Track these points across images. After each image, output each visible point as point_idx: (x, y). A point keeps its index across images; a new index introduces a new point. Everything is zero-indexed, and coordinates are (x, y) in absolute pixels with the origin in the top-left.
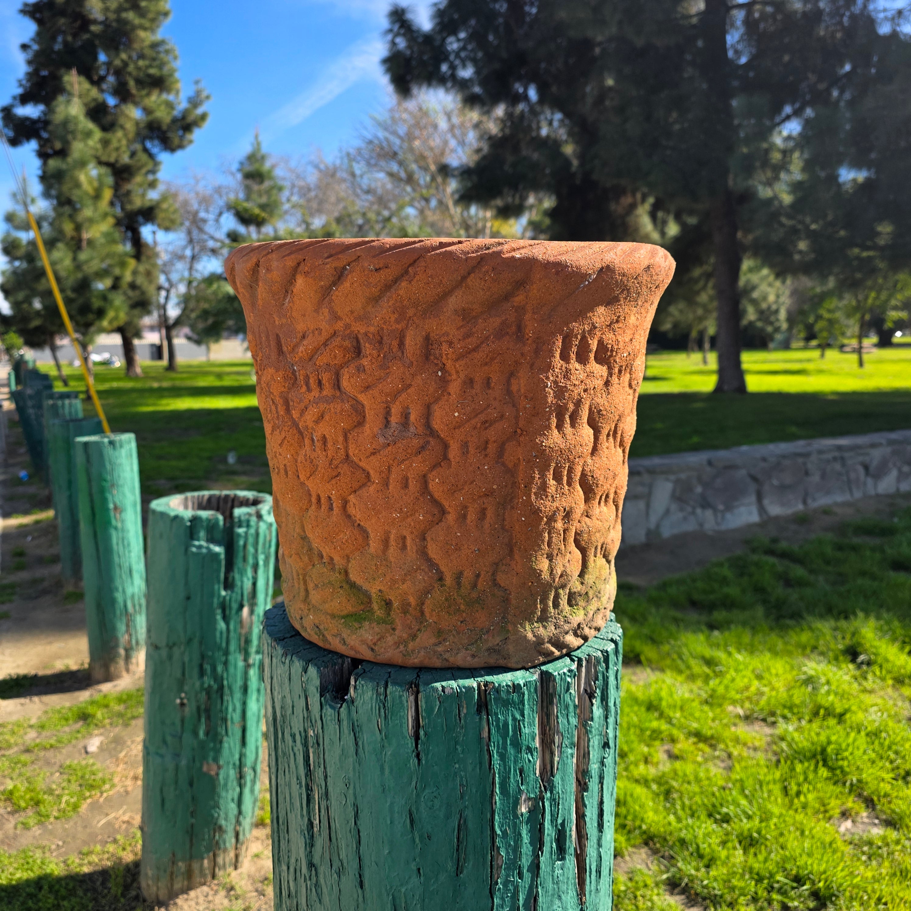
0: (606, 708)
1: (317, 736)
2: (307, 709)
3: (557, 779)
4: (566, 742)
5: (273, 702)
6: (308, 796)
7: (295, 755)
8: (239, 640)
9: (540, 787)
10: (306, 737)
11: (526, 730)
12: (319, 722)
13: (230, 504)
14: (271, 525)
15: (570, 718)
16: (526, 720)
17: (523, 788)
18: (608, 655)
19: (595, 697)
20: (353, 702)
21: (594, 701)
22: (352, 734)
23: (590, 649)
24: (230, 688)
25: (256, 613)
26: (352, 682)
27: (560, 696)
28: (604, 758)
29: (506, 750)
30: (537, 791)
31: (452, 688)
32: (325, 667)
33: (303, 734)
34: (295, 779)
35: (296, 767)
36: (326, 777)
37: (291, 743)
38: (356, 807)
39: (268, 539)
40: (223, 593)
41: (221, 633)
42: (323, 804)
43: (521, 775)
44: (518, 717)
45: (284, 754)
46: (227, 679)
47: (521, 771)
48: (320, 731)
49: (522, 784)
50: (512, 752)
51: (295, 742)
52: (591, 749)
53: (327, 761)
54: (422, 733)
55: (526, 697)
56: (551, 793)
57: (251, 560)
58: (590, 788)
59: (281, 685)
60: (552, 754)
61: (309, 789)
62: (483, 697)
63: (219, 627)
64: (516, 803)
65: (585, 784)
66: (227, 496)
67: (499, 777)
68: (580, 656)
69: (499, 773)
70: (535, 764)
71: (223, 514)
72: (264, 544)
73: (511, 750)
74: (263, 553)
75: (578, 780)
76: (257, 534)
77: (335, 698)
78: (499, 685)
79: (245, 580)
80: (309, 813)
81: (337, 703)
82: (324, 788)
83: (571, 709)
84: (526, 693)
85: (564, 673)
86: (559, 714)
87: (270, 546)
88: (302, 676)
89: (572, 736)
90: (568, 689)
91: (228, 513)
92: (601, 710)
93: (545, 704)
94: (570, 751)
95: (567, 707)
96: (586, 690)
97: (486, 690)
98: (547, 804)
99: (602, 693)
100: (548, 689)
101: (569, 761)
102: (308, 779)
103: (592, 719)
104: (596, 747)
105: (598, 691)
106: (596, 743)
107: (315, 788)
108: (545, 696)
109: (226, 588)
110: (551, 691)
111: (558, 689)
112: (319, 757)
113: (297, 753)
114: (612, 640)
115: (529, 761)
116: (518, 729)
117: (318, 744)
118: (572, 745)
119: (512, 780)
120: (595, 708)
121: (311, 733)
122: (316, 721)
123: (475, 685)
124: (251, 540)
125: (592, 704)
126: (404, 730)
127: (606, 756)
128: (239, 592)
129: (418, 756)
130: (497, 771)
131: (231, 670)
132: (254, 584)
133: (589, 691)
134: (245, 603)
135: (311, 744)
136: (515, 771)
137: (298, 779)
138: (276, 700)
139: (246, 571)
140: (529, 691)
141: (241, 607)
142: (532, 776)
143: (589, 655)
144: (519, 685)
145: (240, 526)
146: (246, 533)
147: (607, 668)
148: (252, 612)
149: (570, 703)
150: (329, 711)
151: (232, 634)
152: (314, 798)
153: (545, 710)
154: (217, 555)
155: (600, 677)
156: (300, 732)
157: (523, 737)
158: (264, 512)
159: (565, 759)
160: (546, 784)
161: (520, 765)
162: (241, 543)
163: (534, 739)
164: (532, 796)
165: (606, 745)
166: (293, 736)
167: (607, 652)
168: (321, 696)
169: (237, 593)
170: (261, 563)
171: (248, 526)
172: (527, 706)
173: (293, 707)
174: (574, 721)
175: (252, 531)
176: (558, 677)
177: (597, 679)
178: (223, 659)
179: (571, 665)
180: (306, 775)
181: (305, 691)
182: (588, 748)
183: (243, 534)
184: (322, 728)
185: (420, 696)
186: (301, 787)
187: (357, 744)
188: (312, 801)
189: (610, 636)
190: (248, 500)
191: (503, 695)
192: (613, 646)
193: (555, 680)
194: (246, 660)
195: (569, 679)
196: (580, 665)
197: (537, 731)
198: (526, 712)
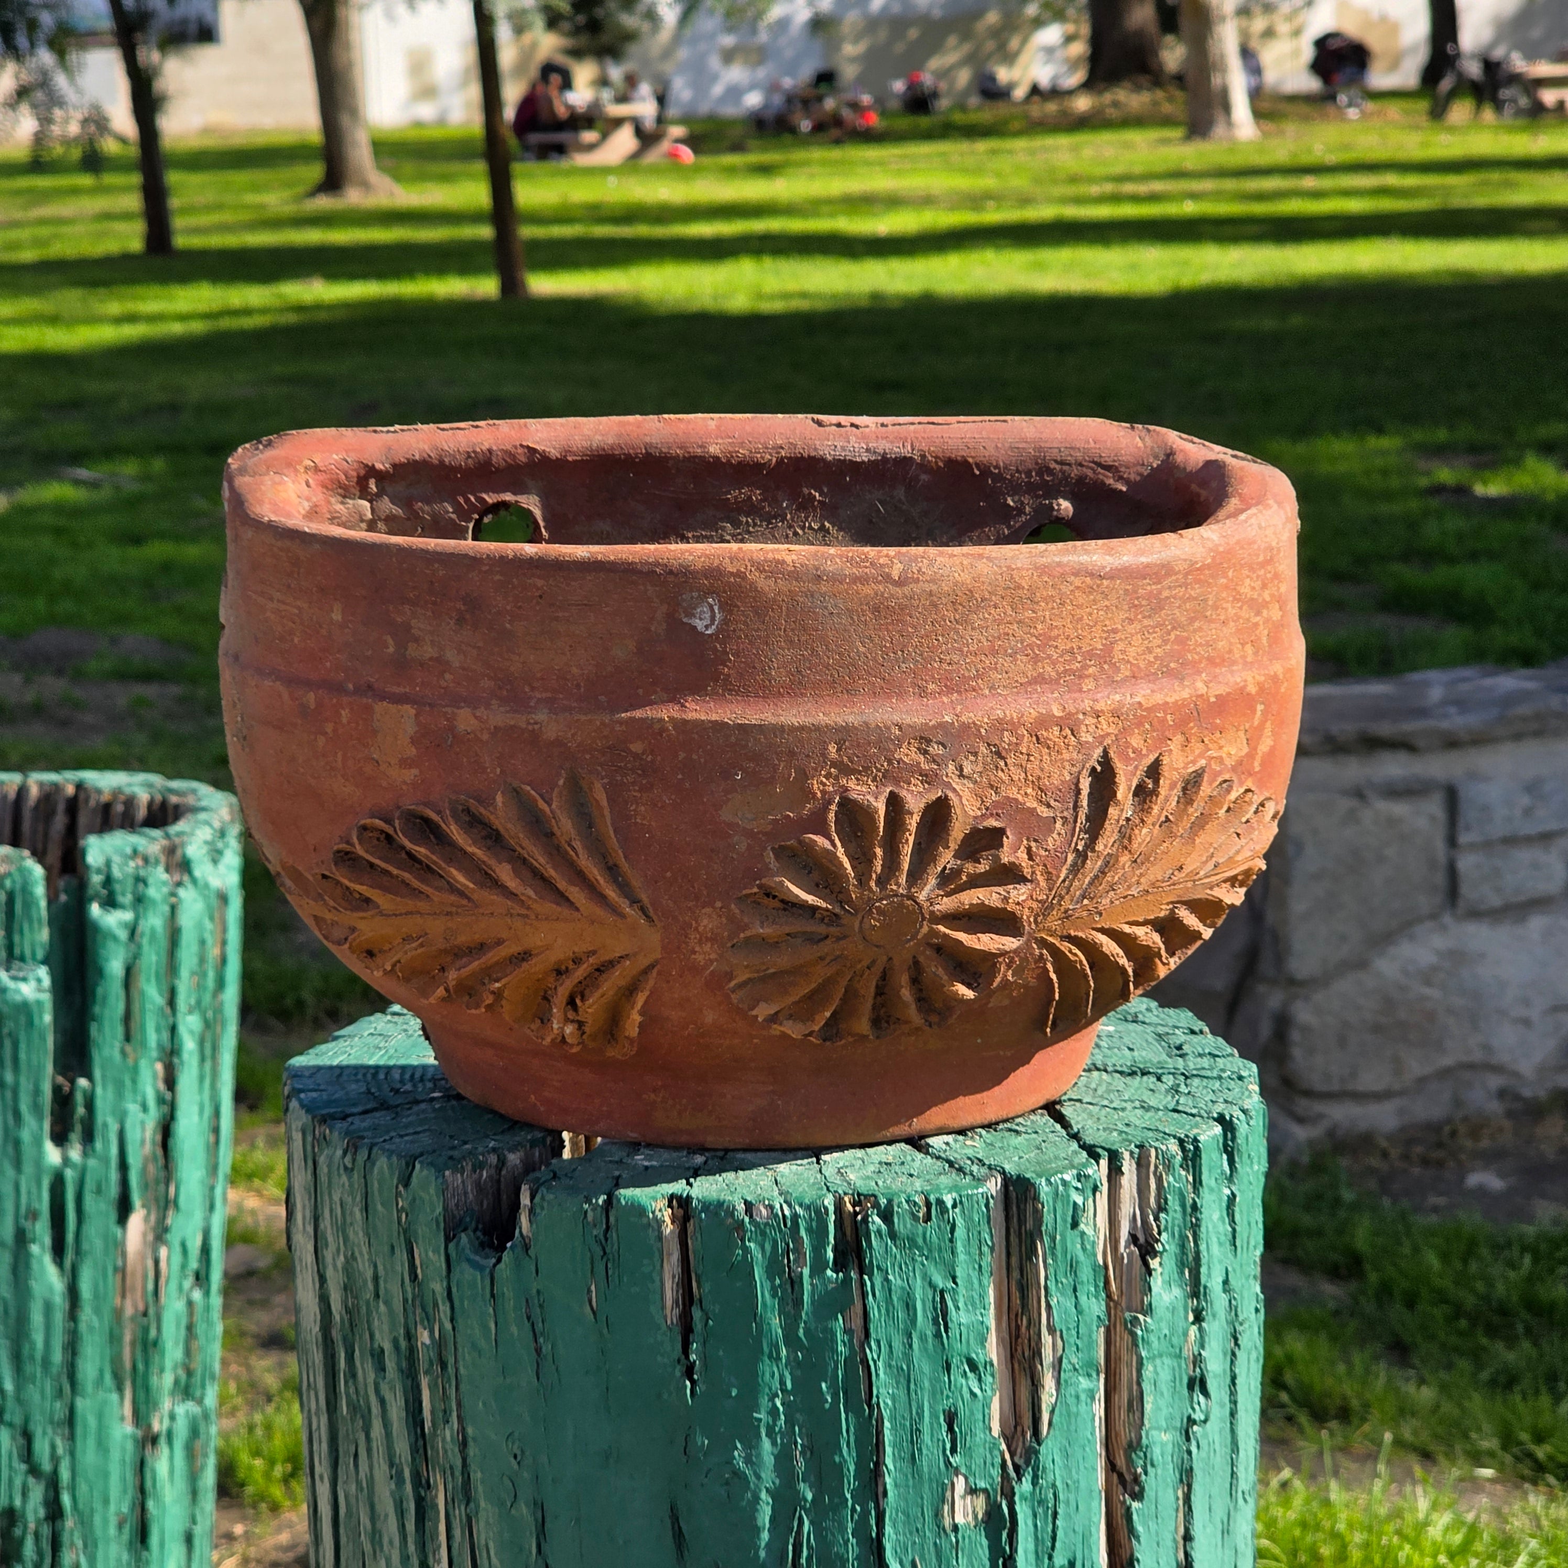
0: (1196, 1289)
1: (440, 1345)
2: (414, 1277)
3: (1049, 1451)
4: (1072, 1358)
5: (322, 1279)
6: (420, 1502)
7: (382, 1402)
8: (114, 1338)
9: (1004, 1465)
10: (412, 1350)
11: (960, 1317)
12: (444, 1308)
13: (60, 821)
14: (223, 898)
15: (1083, 1299)
16: (962, 1290)
17: (955, 1460)
18: (1197, 1148)
19: (1154, 1254)
20: (527, 1248)
21: (1154, 1263)
22: (527, 1325)
23: (1150, 1134)
24: (85, 1522)
25: (174, 1238)
26: (525, 1200)
27: (1053, 1239)
28: (1191, 1421)
29: (910, 1363)
30: (996, 1473)
31: (771, 1207)
32: (455, 1170)
33: (403, 1344)
34: (385, 1467)
35: (388, 1435)
36: (464, 1445)
37: (371, 1376)
38: (539, 1506)
39: (214, 952)
40: (52, 1155)
41: (48, 1308)
42: (459, 1513)
43: (951, 1429)
44: (940, 1281)
45: (354, 1408)
46: (73, 1489)
47: (951, 1418)
48: (448, 1326)
49: (954, 1450)
50: (926, 1368)
51: (382, 1369)
52: (1146, 1387)
53: (466, 1401)
54: (697, 1314)
55: (960, 1232)
56: (1035, 1482)
57: (153, 1037)
58: (1149, 1493)
59: (342, 1229)
60: (1036, 1386)
61: (422, 1484)
62: (848, 1231)
63: (36, 1287)
64: (943, 1496)
65: (1136, 1479)
66: (50, 795)
67: (894, 1428)
68: (1114, 1148)
69: (893, 1419)
70: (987, 1405)
71: (39, 855)
72: (201, 973)
73: (923, 1366)
74: (198, 1006)
75: (1111, 1466)
76: (174, 935)
77: (482, 1245)
78: (890, 1202)
79: (133, 1108)
80: (422, 1546)
81: (487, 1257)
82: (458, 1473)
83: (1086, 1273)
84: (960, 1222)
85: (1065, 1183)
86: (1052, 1285)
87: (220, 984)
88: (398, 1194)
89: (1091, 1344)
90: (1075, 1225)
91: (54, 854)
92: (1177, 1292)
93: (1014, 1260)
94: (1084, 1383)
95: (1073, 1267)
96: (1133, 1238)
97: (856, 1214)
98: (1023, 1511)
99: (1183, 1246)
100: (1021, 1221)
101: (1083, 1408)
102: (420, 1459)
103: (1148, 1310)
104: (1164, 1387)
105: (1164, 1237)
106: (1165, 1376)
107: (437, 1480)
108: (1014, 1239)
109: (60, 1139)
110: (1030, 1224)
111: (1048, 1218)
112: (445, 1397)
113: (388, 1396)
114: (1221, 1119)
115: (973, 1394)
116: (941, 1316)
117: (444, 1365)
118: (1089, 1368)
119: (927, 1438)
120: (1157, 1282)
121: (424, 1337)
122: (436, 1305)
123: (829, 1201)
124: (151, 958)
125: (1149, 1272)
126: (653, 1309)
127: (1198, 1416)
128: (114, 1150)
129: (689, 1372)
130: (886, 1414)
131: (89, 1455)
132: (166, 1130)
133: (1142, 1240)
134: (136, 1199)
135: (423, 1365)
136: (934, 1415)
137: (391, 1465)
138: (330, 1273)
139: (135, 1070)
140: (968, 1219)
141: (124, 1209)
142: (980, 1435)
143: (1140, 1147)
144: (940, 1202)
145: (110, 903)
146: (133, 931)
147: (1197, 1183)
148: (160, 1233)
149: (1081, 1257)
150: (465, 1273)
151: (87, 1314)
152: (435, 1506)
153: (1016, 1274)
154: (25, 1009)
155: (1173, 1203)
156: (395, 1342)
157: (954, 1331)
158: (195, 850)
159: (1071, 1401)
160: (1020, 1462)
161: (946, 1404)
162: (115, 966)
163: (983, 1340)
164: (982, 1484)
165: (1198, 1384)
166: (378, 1356)
167: (1196, 1140)
168: (448, 1240)
169: (106, 1161)
170: (189, 1045)
171: (139, 900)
172: (962, 1257)
173: (376, 1278)
174: (1095, 1307)
175: (155, 921)
176: (1045, 1190)
177: (1162, 1208)
178: (59, 1410)
179: (1085, 1165)
180: (414, 1450)
181: (405, 1232)
182: (1139, 1384)
183: (123, 935)
184: (452, 1320)
185: (690, 1227)
186: (400, 1481)
187: (538, 1351)
188: (430, 1513)
189: (1220, 1108)
190: (130, 802)
191: (902, 1225)
192: (1218, 1129)
193: (1036, 1198)
194: (140, 1417)
195: (1079, 1201)
196: (1115, 1171)
197: (991, 1322)
198: (959, 1272)
